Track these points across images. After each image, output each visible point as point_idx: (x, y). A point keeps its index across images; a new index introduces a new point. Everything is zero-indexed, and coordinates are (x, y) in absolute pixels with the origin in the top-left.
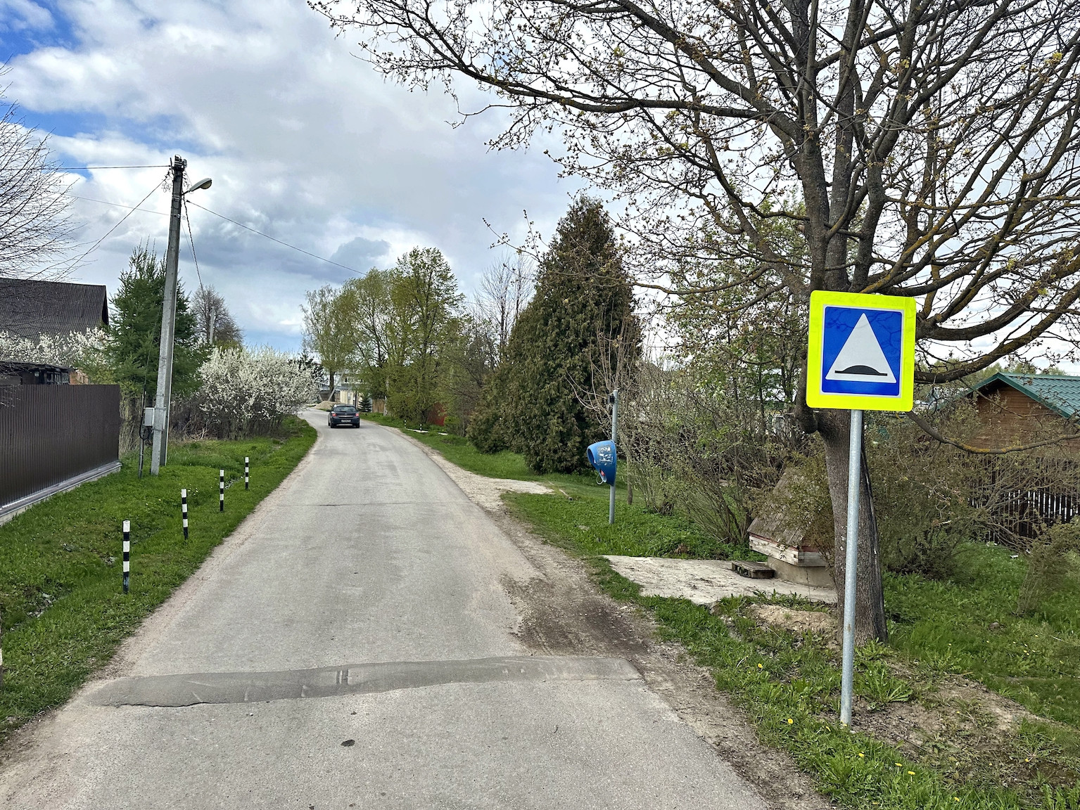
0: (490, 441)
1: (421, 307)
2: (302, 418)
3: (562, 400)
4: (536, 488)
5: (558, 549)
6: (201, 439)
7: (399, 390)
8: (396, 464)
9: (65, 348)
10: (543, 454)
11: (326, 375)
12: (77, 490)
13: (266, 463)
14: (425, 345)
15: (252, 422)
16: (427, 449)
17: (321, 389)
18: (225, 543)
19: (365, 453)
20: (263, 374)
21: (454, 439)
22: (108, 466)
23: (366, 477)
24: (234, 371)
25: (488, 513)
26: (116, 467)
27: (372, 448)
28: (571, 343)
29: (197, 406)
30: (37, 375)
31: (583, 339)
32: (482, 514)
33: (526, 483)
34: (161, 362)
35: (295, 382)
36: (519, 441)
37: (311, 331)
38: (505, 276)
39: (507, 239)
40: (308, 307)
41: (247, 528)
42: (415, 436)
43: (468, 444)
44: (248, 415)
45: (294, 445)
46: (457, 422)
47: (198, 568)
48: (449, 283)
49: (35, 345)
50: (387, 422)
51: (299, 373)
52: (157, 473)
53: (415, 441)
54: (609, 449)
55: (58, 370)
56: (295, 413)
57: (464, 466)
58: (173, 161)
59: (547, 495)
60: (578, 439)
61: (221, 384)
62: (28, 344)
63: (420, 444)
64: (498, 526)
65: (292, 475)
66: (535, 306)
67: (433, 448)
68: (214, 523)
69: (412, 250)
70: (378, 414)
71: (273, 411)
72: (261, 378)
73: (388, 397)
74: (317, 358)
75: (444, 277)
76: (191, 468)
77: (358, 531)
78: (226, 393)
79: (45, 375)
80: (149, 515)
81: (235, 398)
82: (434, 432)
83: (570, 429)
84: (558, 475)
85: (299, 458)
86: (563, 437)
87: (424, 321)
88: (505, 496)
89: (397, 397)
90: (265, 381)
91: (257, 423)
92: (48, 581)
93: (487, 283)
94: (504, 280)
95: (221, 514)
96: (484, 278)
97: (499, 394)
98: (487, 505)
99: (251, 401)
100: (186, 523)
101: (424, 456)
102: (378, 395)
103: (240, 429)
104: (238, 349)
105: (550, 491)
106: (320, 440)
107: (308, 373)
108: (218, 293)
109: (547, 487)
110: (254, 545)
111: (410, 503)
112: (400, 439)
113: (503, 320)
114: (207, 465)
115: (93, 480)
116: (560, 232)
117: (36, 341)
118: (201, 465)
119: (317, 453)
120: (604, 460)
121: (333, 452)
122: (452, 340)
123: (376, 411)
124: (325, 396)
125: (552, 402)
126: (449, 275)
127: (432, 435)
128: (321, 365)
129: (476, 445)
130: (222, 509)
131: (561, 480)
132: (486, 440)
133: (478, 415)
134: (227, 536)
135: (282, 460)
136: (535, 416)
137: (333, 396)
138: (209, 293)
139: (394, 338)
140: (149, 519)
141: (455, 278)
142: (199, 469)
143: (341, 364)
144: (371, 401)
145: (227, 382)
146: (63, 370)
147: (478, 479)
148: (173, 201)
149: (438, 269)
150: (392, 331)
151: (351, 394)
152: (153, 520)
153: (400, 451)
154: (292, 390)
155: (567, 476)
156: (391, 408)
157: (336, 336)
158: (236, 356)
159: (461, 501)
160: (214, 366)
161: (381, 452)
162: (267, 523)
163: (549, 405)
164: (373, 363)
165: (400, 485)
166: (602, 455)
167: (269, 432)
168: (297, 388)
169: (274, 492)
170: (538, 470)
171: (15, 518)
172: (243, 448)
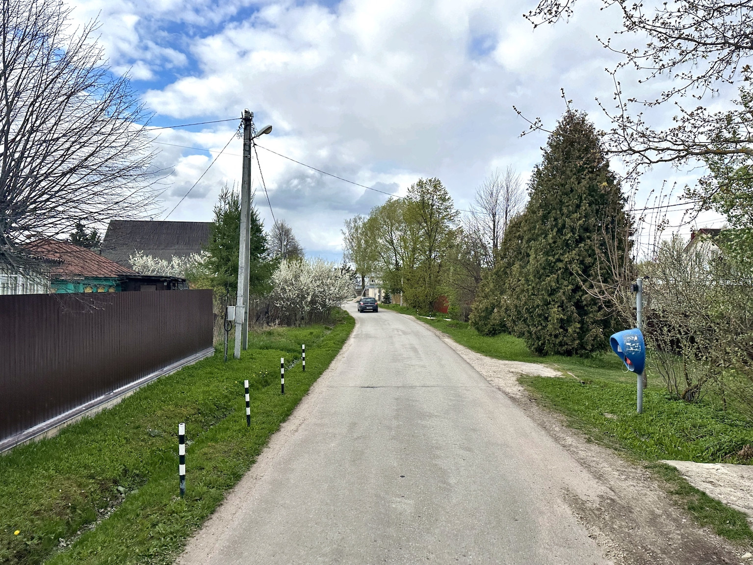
0: (489, 326)
1: (426, 222)
2: (344, 309)
3: (561, 291)
4: (545, 370)
5: (610, 451)
6: (275, 328)
7: (412, 287)
8: (417, 347)
9: (188, 265)
10: (544, 339)
11: (359, 278)
12: (178, 373)
13: (319, 347)
14: (430, 252)
15: (310, 313)
16: (438, 333)
17: (357, 288)
18: (282, 430)
19: (391, 337)
20: (317, 278)
21: (457, 324)
22: (204, 352)
23: (396, 359)
24: (296, 277)
25: (513, 399)
26: (210, 352)
27: (396, 332)
28: (568, 240)
29: (273, 303)
30: (165, 284)
31: (579, 236)
32: (509, 402)
33: (533, 365)
34: (240, 270)
35: (339, 283)
36: (520, 326)
37: (348, 247)
38: (495, 191)
39: (540, 124)
40: (346, 231)
41: (303, 412)
42: (427, 322)
43: (469, 328)
44: (307, 309)
45: (339, 330)
46: (458, 310)
47: (254, 462)
48: (447, 204)
49: (169, 263)
50: (402, 311)
51: (341, 277)
52: (239, 356)
53: (427, 326)
54: (636, 338)
55: (180, 280)
56: (339, 305)
57: (472, 348)
58: (244, 114)
59: (558, 378)
60: (579, 326)
61: (288, 286)
62: (165, 263)
63: (431, 328)
64: (530, 417)
65: (339, 357)
66: (531, 208)
67: (443, 332)
68: (275, 406)
69: (418, 181)
70: (396, 305)
71: (324, 305)
72: (315, 281)
73: (404, 292)
74: (353, 266)
75: (443, 199)
76: (265, 351)
77: (397, 417)
78: (292, 294)
79: (171, 284)
80: (226, 396)
81: (298, 296)
82: (440, 318)
83: (570, 317)
84: (560, 357)
85: (343, 342)
86: (564, 324)
87: (429, 235)
88: (522, 380)
89: (410, 292)
90: (318, 283)
91: (314, 315)
92: (126, 471)
93: (480, 199)
94: (494, 194)
95: (282, 397)
96: (477, 195)
97: (494, 286)
98: (508, 390)
99: (309, 299)
100: (248, 411)
101: (438, 340)
102: (396, 290)
103: (303, 318)
104: (299, 261)
105: (559, 374)
106: (357, 326)
107: (347, 277)
108: (288, 225)
109: (555, 369)
110: (306, 433)
111: (438, 386)
112: (415, 324)
113: (494, 227)
114: (276, 349)
115: (192, 364)
116: (550, 145)
117: (170, 261)
118: (272, 348)
119: (357, 337)
120: (632, 349)
121: (368, 336)
122: (451, 247)
123: (394, 303)
124: (359, 293)
125: (552, 292)
126: (447, 197)
127: (438, 321)
128: (356, 271)
129: (478, 329)
130: (283, 391)
131: (564, 362)
132: (486, 325)
133: (479, 305)
134: (284, 421)
135: (331, 343)
136: (538, 306)
137: (364, 293)
138: (282, 225)
139: (406, 247)
140: (226, 400)
141: (452, 199)
142: (271, 351)
143: (369, 270)
144: (391, 296)
145: (293, 285)
146: (184, 280)
147: (488, 360)
148: (245, 145)
149: (438, 193)
150: (405, 242)
151: (377, 291)
152: (229, 401)
153: (417, 334)
154: (337, 289)
155: (568, 358)
156: (406, 300)
157: (365, 249)
158: (298, 266)
159: (483, 385)
160: (283, 272)
161: (403, 336)
162: (318, 406)
163: (550, 295)
164: (391, 267)
165: (424, 366)
166: (629, 344)
167: (322, 320)
168: (340, 287)
169: (325, 373)
170: (540, 353)
171: (124, 401)
172: (303, 333)
